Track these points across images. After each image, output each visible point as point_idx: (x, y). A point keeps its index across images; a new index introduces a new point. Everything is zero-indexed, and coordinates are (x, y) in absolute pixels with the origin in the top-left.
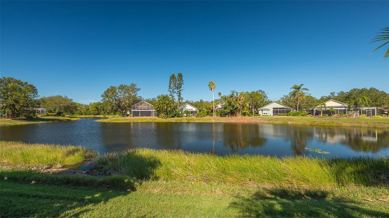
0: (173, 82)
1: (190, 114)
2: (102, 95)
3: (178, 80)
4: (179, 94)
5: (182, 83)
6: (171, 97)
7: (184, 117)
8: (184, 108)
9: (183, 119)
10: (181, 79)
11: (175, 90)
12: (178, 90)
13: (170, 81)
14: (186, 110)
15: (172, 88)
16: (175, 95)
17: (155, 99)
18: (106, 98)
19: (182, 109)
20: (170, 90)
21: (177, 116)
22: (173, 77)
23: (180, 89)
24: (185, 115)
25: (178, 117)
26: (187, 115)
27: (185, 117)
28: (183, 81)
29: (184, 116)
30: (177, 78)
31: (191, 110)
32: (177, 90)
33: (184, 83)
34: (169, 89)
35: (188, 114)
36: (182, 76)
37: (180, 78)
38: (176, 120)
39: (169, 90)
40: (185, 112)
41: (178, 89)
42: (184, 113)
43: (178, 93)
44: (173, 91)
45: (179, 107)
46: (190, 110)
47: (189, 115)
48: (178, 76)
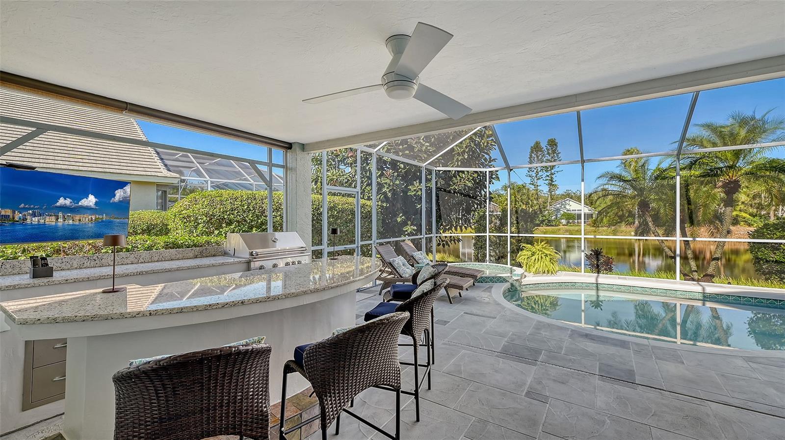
0: (536, 158)
1: (576, 221)
3: (548, 153)
4: (550, 180)
5: (556, 158)
6: (533, 187)
7: (561, 227)
8: (563, 207)
9: (559, 230)
10: (554, 152)
11: (540, 173)
12: (548, 174)
13: (531, 155)
14: (566, 211)
15: (535, 171)
16: (540, 182)
17: (498, 192)
19: (558, 210)
20: (531, 173)
21: (546, 224)
22: (536, 148)
23: (553, 171)
24: (564, 221)
25: (548, 226)
26: (568, 222)
27: (563, 225)
28: (560, 155)
29: (561, 225)
30: (545, 148)
31: (577, 212)
32: (546, 174)
33: (560, 159)
34: (529, 171)
35: (571, 221)
36: (556, 145)
37: (552, 149)
38: (545, 231)
39: (528, 173)
40: (563, 215)
41: (547, 171)
42: (561, 219)
43: (547, 178)
44: (536, 176)
45: (551, 206)
46: (575, 212)
47: (574, 223)
48: (547, 146)
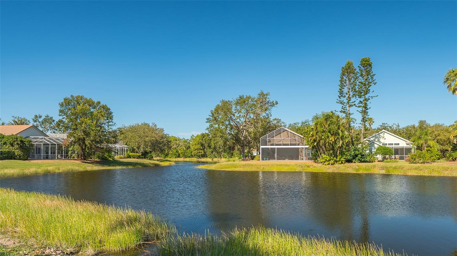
0: (348, 82)
1: (393, 156)
2: (208, 119)
3: (362, 75)
4: (363, 107)
5: (370, 81)
6: (344, 115)
7: (376, 163)
8: (376, 140)
9: (374, 166)
10: (368, 73)
11: (353, 100)
12: (362, 100)
13: (342, 78)
14: (381, 145)
15: (347, 96)
17: (307, 123)
18: (215, 124)
19: (372, 143)
20: (342, 99)
21: (359, 160)
22: (348, 70)
23: (367, 96)
24: (379, 157)
25: (362, 161)
26: (384, 158)
27: (379, 161)
28: (374, 77)
29: (376, 161)
30: (357, 70)
31: (394, 146)
32: (359, 99)
33: (375, 82)
34: (339, 97)
35: (387, 156)
36: (370, 65)
37: (365, 70)
38: (357, 167)
39: (339, 99)
40: (378, 149)
41: (360, 97)
42: (376, 154)
43: (361, 105)
44: (348, 103)
45: (365, 138)
46: (392, 146)
47: (391, 158)
48: (360, 66)
